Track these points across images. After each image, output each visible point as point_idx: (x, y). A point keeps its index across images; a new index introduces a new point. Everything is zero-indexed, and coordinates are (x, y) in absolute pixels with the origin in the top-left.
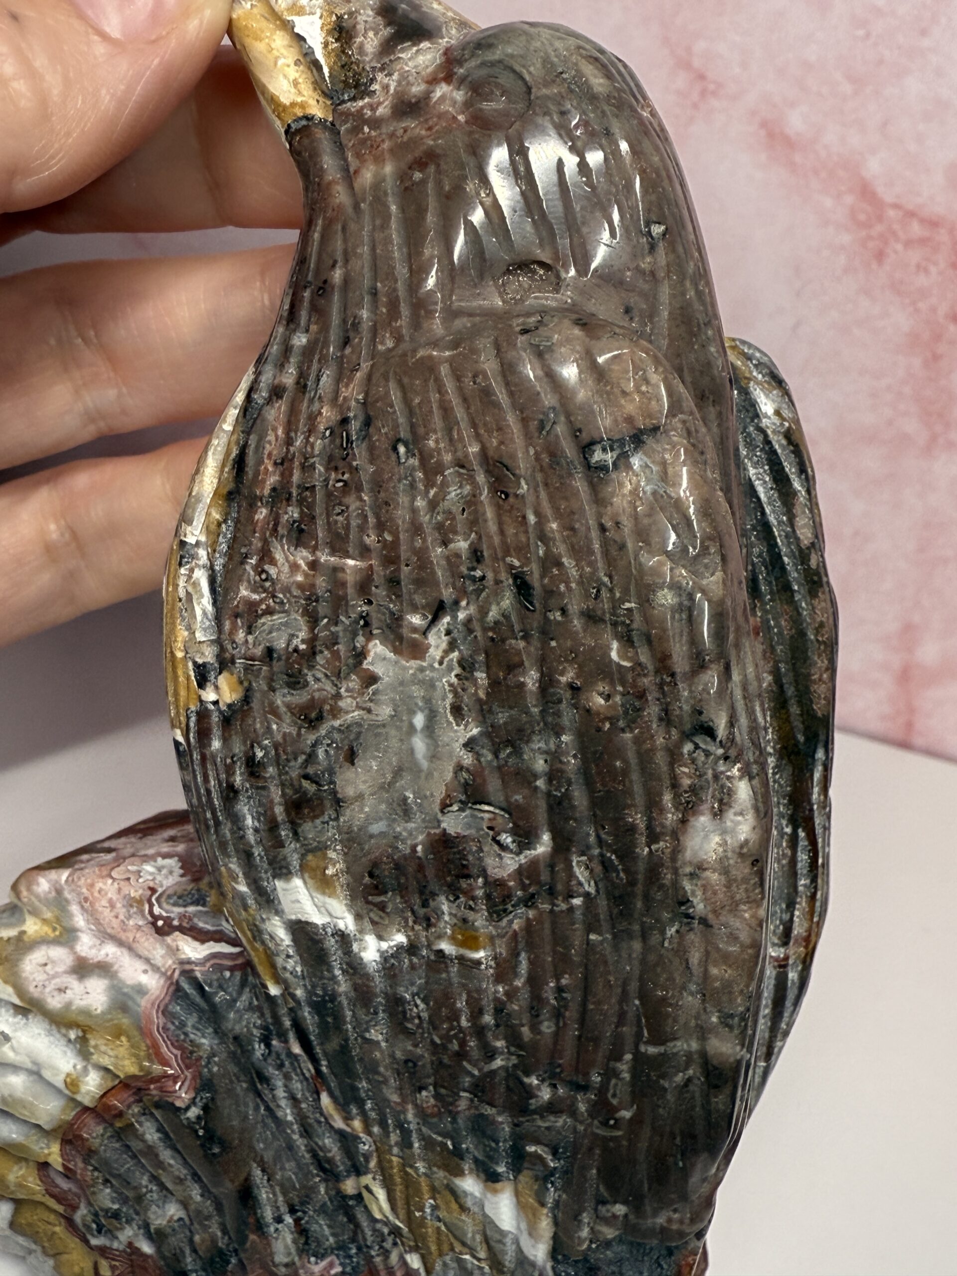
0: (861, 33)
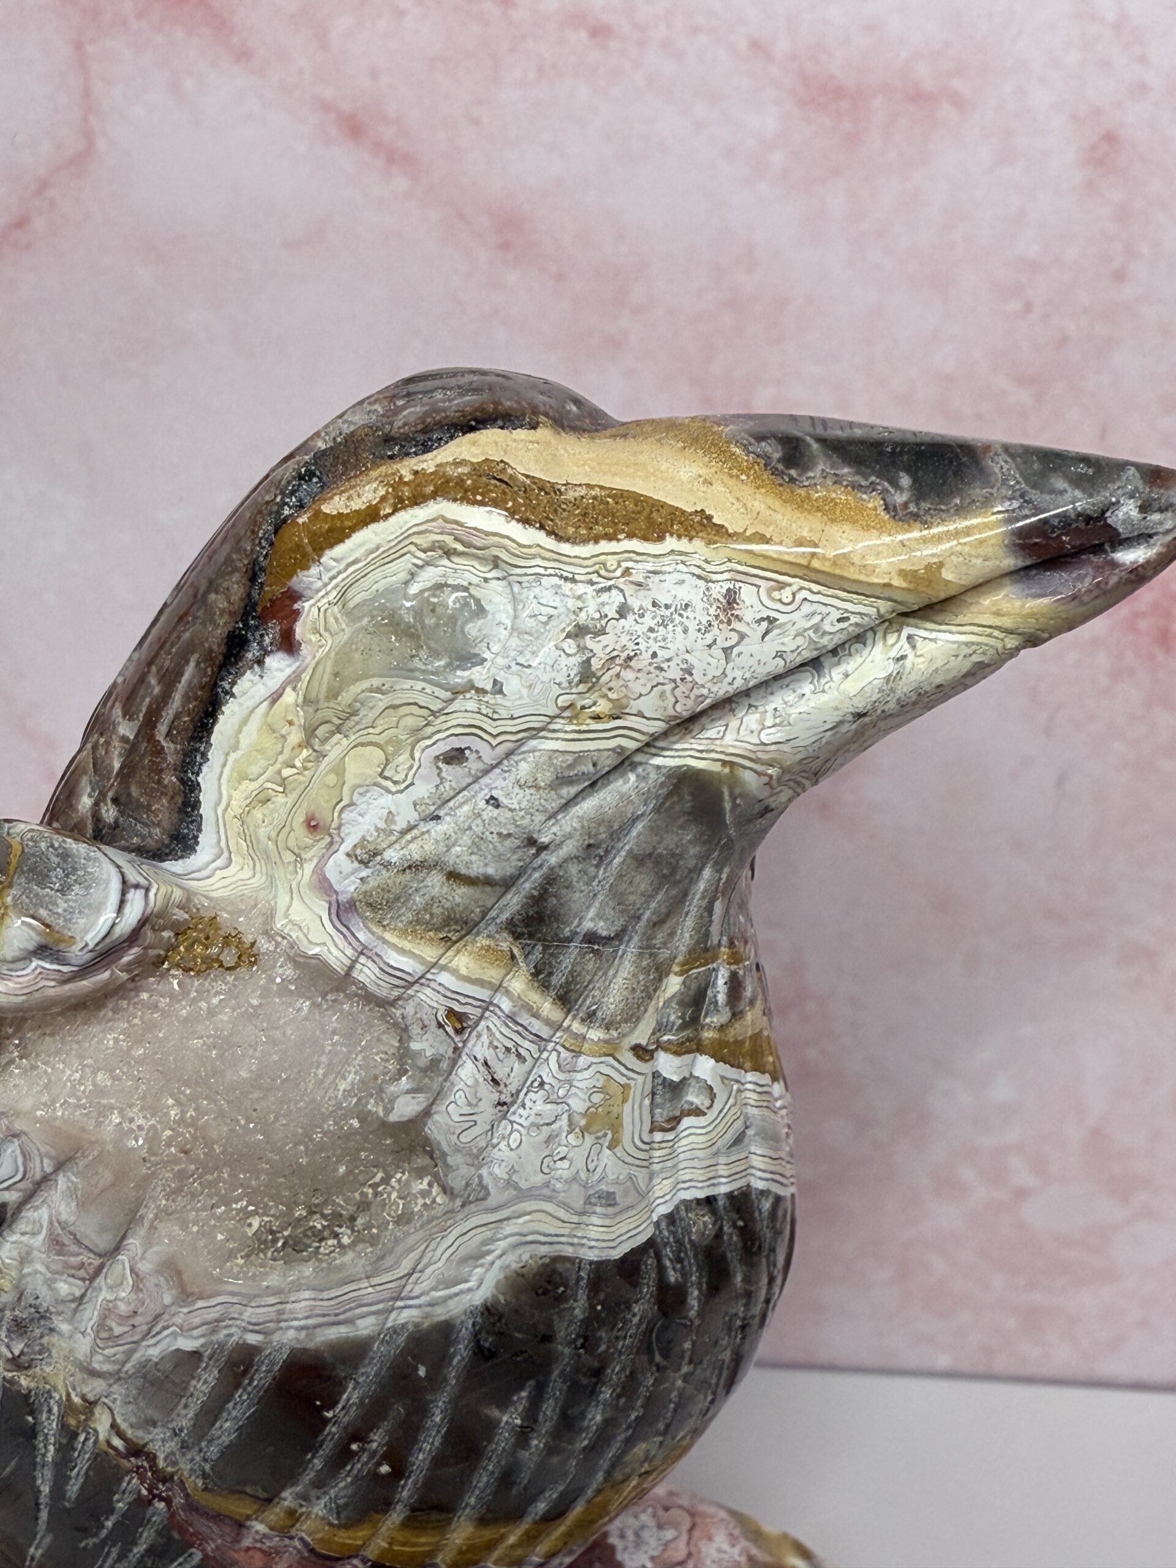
0: (1015, 306)
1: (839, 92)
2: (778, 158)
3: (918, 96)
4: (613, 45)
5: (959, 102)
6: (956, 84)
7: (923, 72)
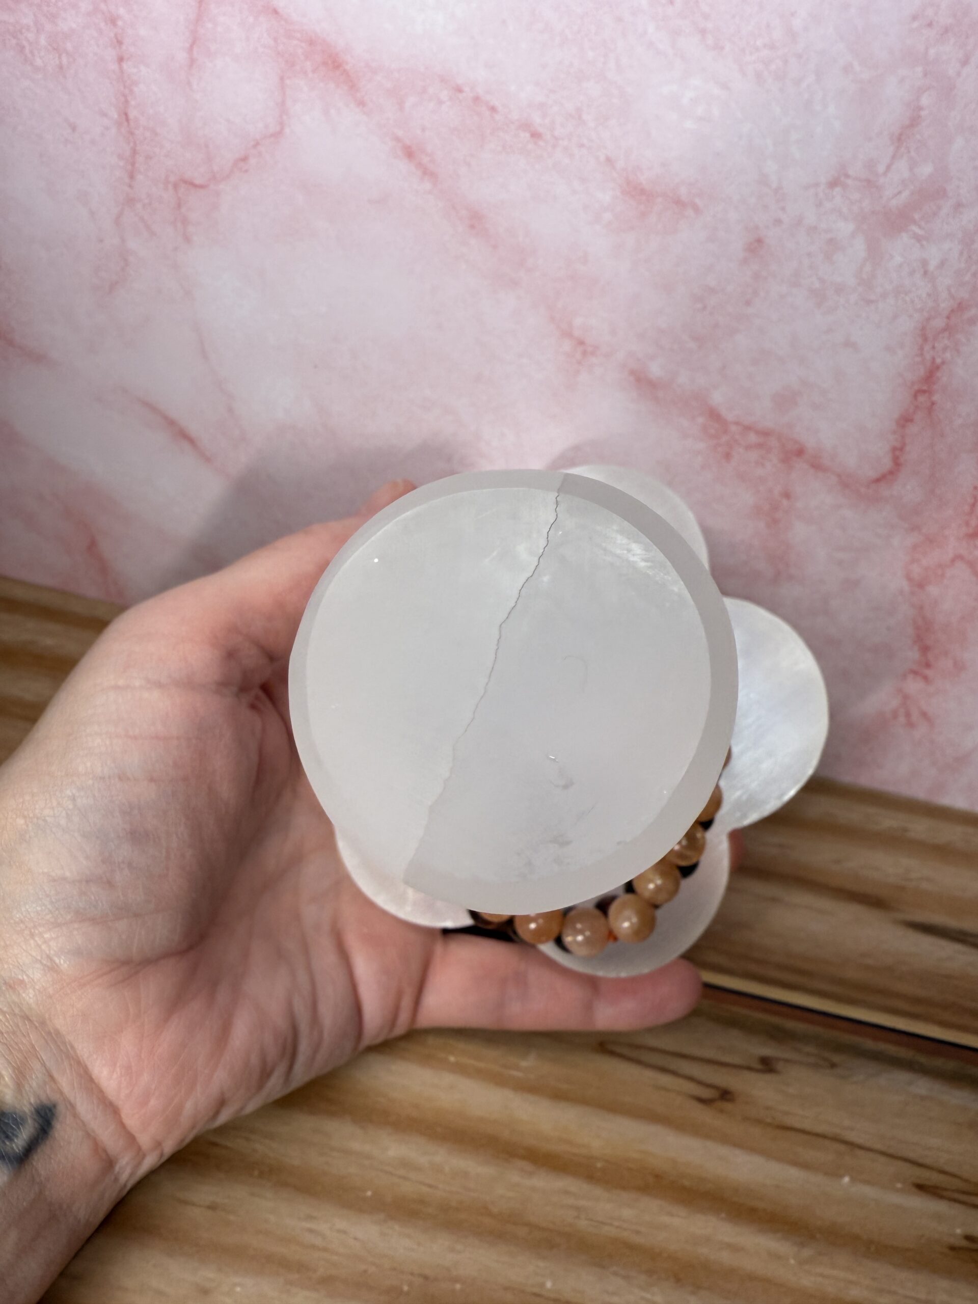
1: (643, 191)
2: (608, 216)
3: (678, 202)
4: (541, 143)
5: (697, 210)
6: (697, 200)
7: (683, 191)
